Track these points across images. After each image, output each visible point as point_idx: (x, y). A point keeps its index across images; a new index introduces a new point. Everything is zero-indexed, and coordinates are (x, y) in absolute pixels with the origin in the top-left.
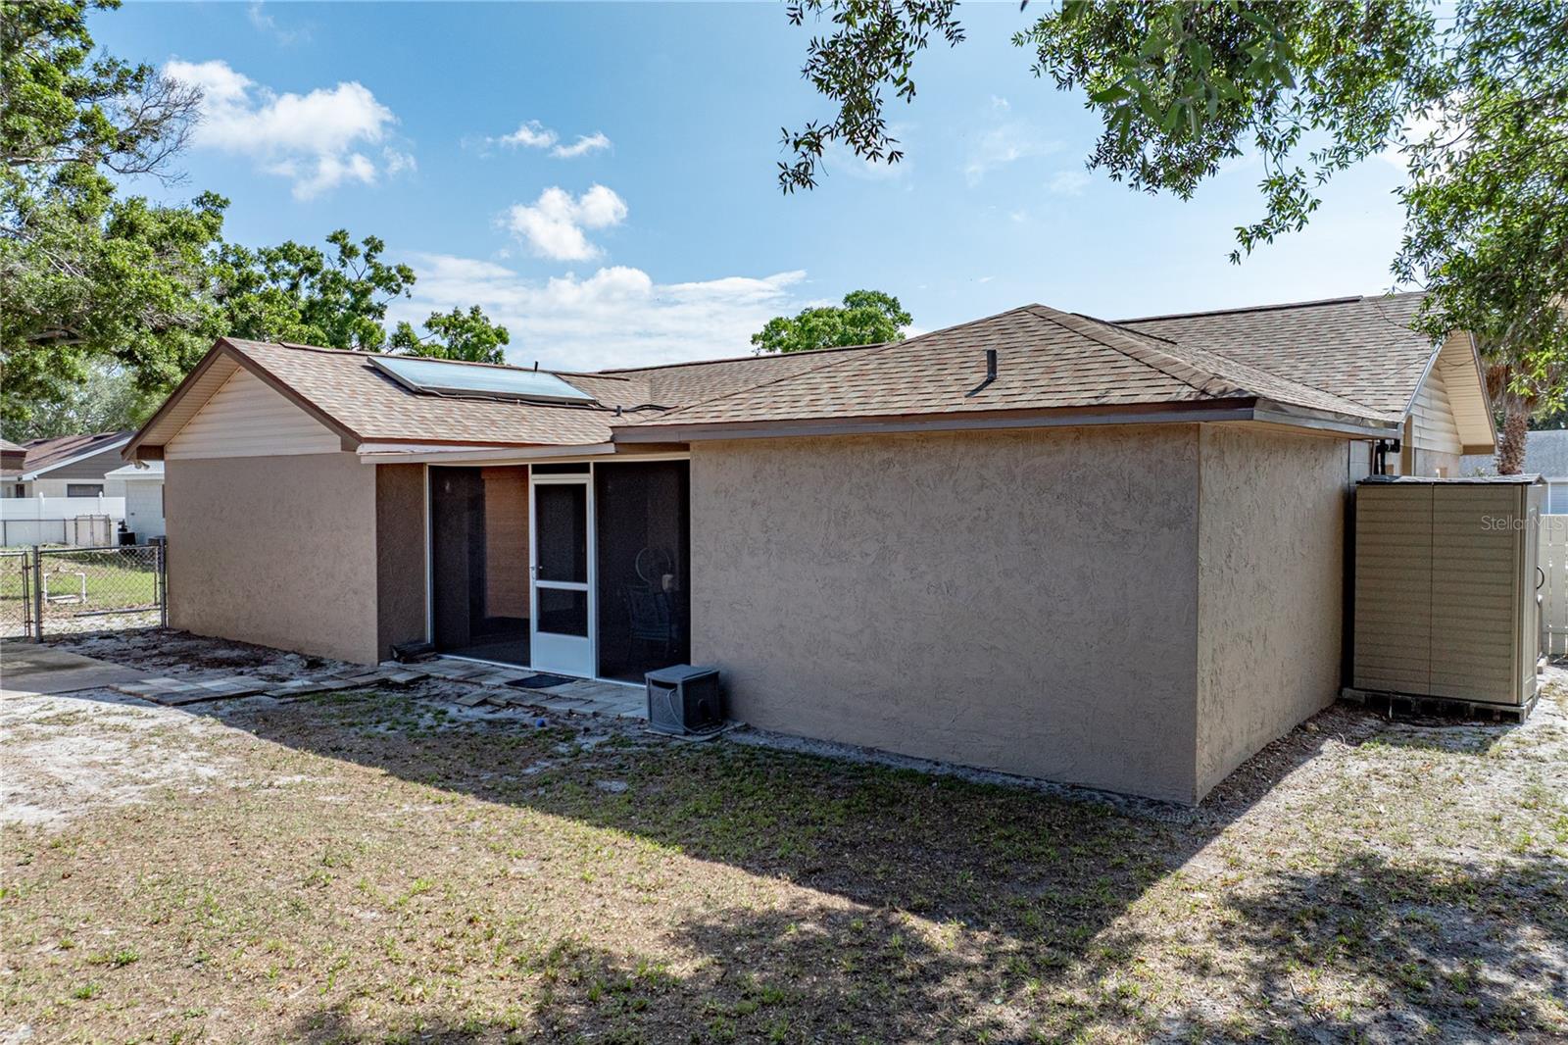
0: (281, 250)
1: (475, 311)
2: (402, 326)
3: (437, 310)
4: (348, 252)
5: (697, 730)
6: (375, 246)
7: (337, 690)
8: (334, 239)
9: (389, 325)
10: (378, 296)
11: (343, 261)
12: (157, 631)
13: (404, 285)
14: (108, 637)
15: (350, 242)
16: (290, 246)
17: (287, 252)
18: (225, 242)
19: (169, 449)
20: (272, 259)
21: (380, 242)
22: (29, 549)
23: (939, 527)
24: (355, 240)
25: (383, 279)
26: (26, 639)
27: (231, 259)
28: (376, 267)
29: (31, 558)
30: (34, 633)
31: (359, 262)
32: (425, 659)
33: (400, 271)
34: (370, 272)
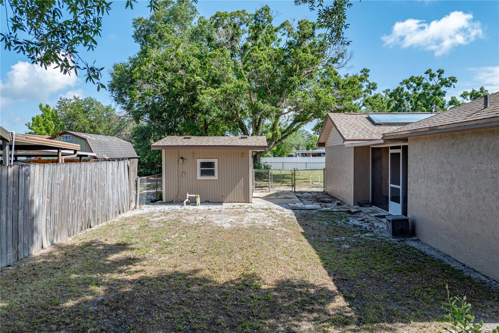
0: (410, 79)
1: (482, 89)
2: (452, 98)
3: (466, 90)
4: (432, 76)
5: (397, 237)
6: (441, 72)
7: (335, 212)
8: (427, 73)
9: (447, 98)
10: (443, 89)
11: (431, 79)
12: (321, 192)
13: (453, 83)
14: (310, 193)
15: (433, 72)
16: (412, 77)
17: (412, 79)
18: (370, 82)
19: (326, 143)
20: (407, 82)
21: (443, 70)
22: (293, 170)
23: (467, 170)
24: (434, 71)
25: (444, 83)
26: (291, 191)
27: (371, 87)
28: (441, 79)
29: (293, 171)
30: (293, 191)
31: (436, 78)
32: (366, 206)
33: (450, 78)
34: (440, 81)
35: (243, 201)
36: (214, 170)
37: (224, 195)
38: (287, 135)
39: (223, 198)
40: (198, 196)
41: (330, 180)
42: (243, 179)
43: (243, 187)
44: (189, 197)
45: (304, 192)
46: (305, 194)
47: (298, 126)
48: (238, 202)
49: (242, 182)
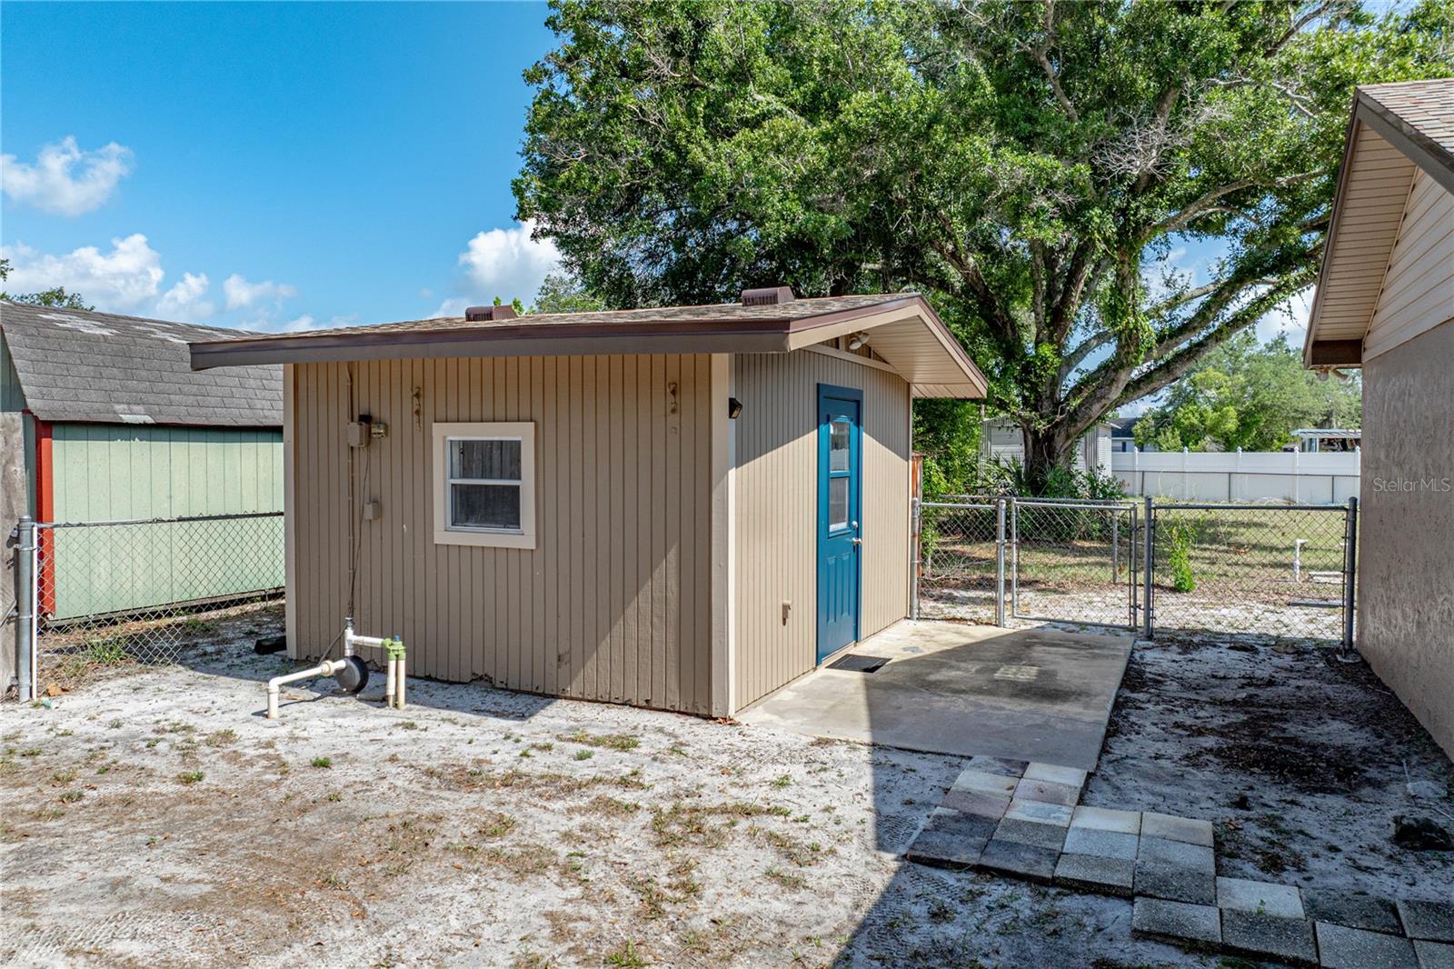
12: (1328, 647)
19: (1369, 342)
26: (1131, 632)
30: (1140, 625)
35: (674, 699)
36: (517, 488)
37: (569, 652)
38: (1200, 344)
39: (565, 668)
40: (399, 646)
41: (1385, 580)
42: (672, 555)
43: (673, 606)
44: (356, 646)
45: (1210, 640)
46: (1208, 654)
47: (1262, 300)
48: (648, 706)
49: (666, 577)
